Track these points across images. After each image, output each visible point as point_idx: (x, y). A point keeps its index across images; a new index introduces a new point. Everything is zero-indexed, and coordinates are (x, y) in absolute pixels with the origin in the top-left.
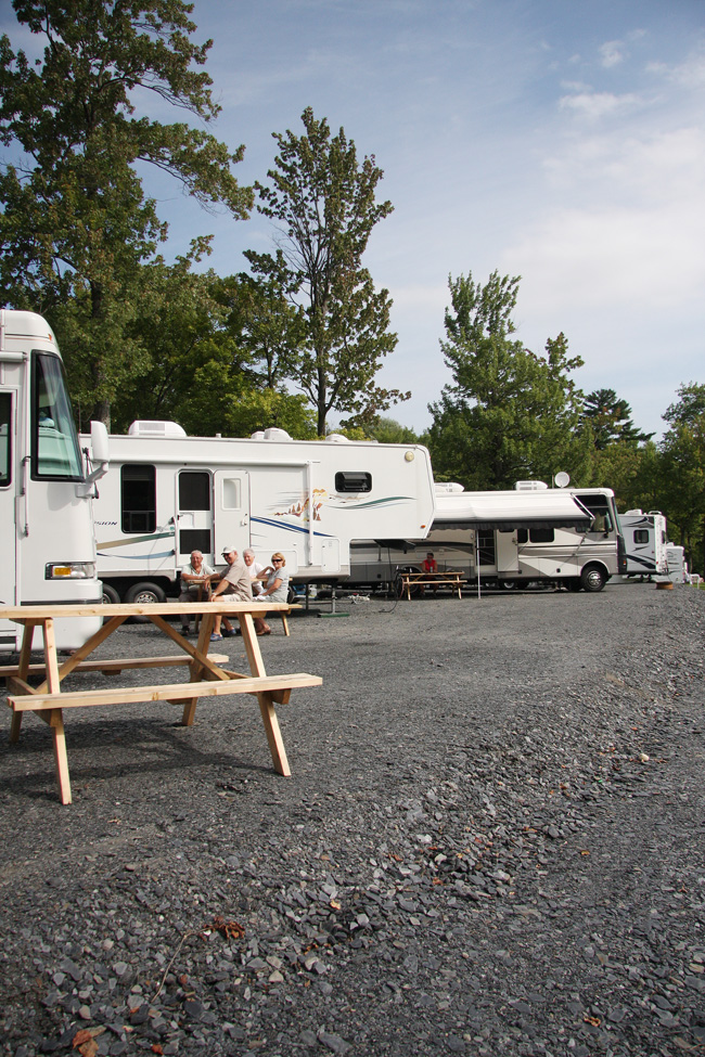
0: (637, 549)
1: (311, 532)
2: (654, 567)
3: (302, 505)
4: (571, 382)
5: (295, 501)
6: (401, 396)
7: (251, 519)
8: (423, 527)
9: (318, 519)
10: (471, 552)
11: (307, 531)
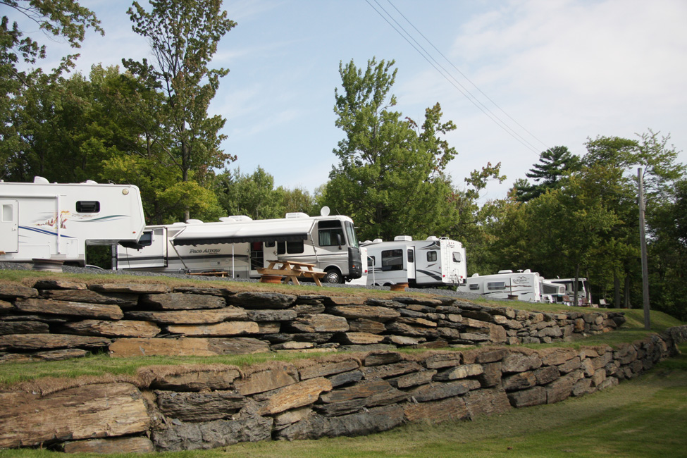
0: (429, 266)
1: (59, 235)
2: (441, 279)
3: (54, 219)
4: (445, 142)
5: (50, 217)
6: (232, 158)
7: (19, 227)
8: (134, 233)
9: (65, 228)
10: (247, 261)
11: (57, 234)
